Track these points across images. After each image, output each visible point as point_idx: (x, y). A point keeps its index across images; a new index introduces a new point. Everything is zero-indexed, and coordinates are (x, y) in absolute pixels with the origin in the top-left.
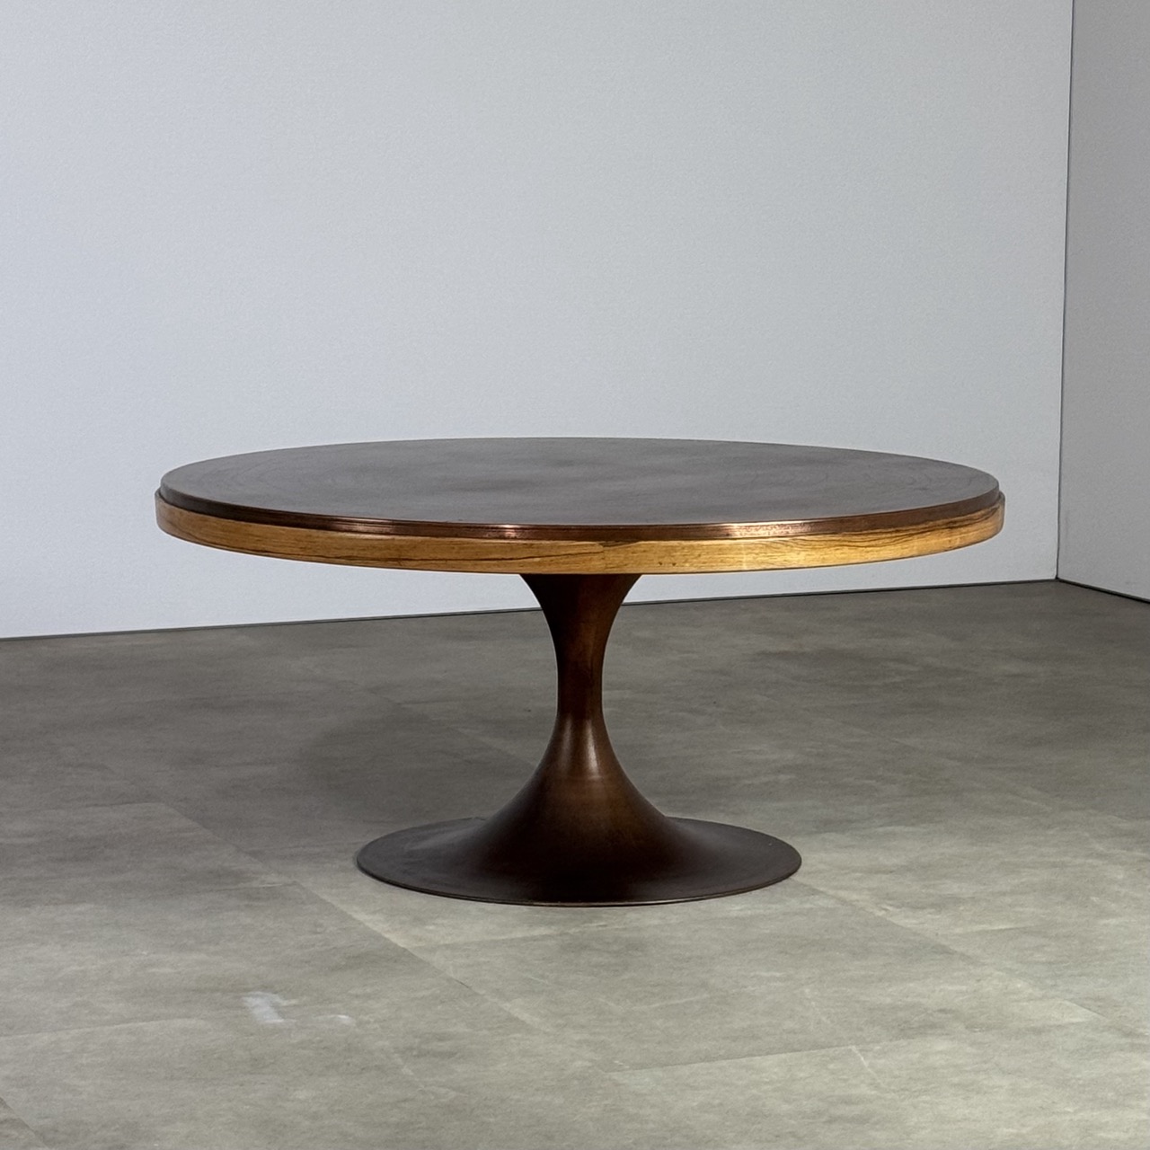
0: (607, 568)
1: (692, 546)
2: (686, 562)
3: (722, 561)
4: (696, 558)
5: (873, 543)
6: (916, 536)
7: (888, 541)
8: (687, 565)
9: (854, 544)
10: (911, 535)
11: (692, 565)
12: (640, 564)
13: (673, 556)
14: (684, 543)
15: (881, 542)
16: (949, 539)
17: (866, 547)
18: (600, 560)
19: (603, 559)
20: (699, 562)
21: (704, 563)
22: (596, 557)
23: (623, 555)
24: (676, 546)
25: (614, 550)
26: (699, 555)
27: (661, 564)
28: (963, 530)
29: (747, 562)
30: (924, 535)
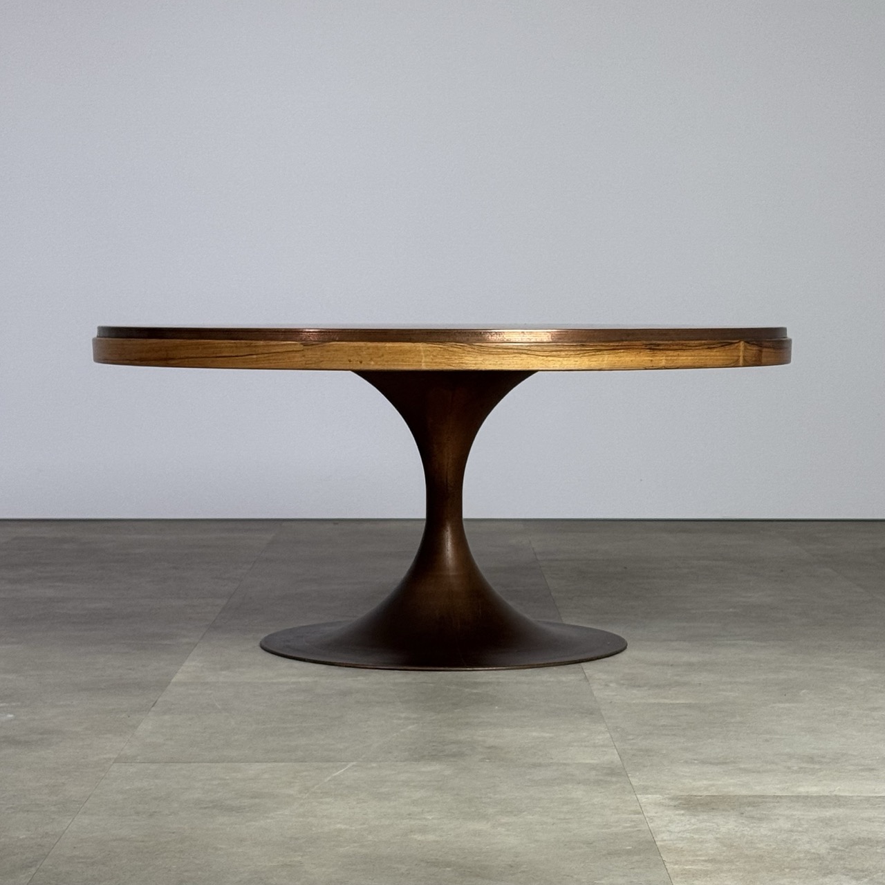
0: (306, 364)
1: (377, 347)
2: (371, 359)
3: (403, 361)
4: (380, 357)
5: (554, 353)
6: (605, 352)
7: (572, 353)
8: (372, 363)
9: (533, 353)
10: (600, 350)
11: (376, 363)
12: (333, 361)
13: (360, 355)
14: (370, 344)
15: (563, 353)
16: (651, 359)
17: (547, 356)
18: (301, 357)
19: (304, 356)
20: (383, 360)
21: (387, 361)
22: (297, 354)
23: (319, 353)
24: (362, 347)
25: (311, 349)
26: (383, 355)
27: (350, 361)
28: (671, 353)
29: (425, 362)
30: (617, 351)
